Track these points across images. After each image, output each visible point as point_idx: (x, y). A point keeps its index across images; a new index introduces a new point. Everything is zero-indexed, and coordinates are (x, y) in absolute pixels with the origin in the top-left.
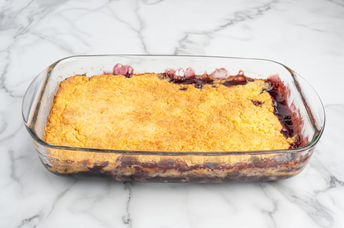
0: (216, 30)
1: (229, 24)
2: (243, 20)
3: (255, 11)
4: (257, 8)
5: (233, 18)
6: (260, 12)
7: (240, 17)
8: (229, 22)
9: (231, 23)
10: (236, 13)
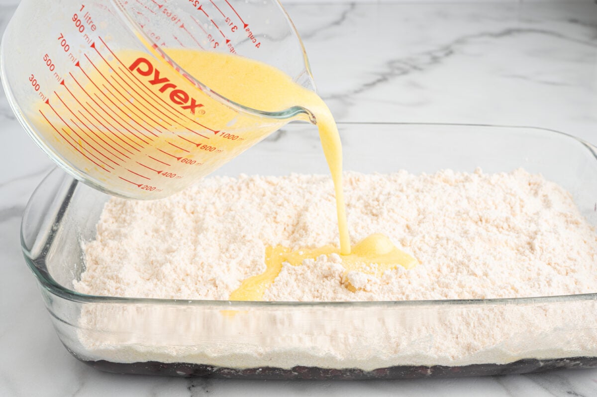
0: (356, 92)
1: (379, 81)
2: (405, 72)
3: (427, 59)
4: (429, 53)
5: (386, 70)
6: (435, 60)
7: (398, 68)
8: (379, 77)
9: (383, 79)
10: (391, 63)
